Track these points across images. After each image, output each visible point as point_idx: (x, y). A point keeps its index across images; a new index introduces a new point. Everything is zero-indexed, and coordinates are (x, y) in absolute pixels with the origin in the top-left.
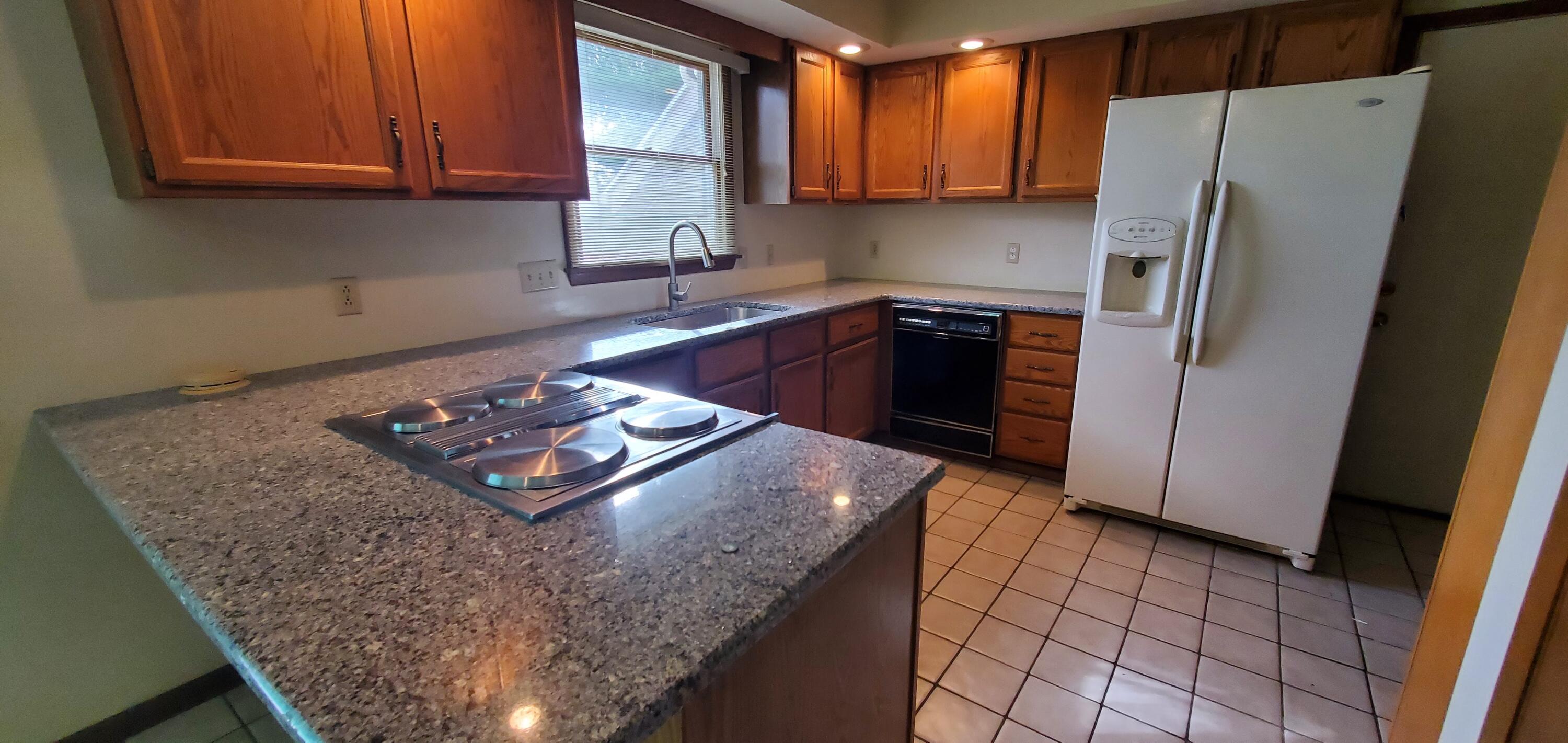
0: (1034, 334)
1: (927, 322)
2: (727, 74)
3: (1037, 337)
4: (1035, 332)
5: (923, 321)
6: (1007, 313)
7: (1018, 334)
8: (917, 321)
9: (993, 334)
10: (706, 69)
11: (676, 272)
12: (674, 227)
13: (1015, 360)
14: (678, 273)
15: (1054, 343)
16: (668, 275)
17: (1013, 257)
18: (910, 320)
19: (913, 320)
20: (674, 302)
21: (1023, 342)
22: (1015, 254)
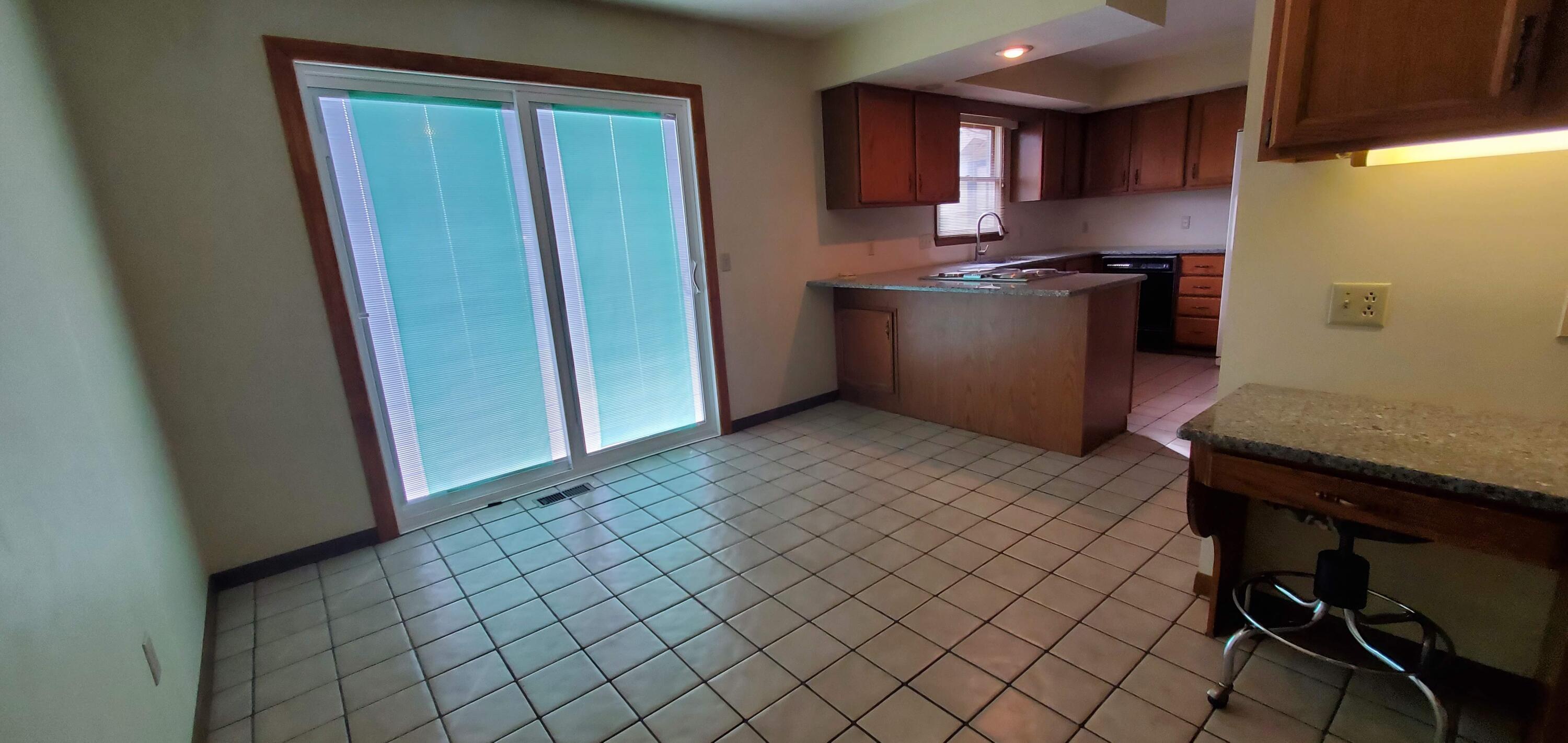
0: (1197, 267)
1: (1126, 265)
2: (1005, 132)
3: (1199, 268)
4: (1198, 265)
5: (1124, 265)
6: (1180, 256)
7: (1187, 266)
8: (1120, 265)
9: (1171, 268)
10: (993, 132)
11: (980, 240)
12: (981, 216)
13: (1185, 284)
14: (981, 241)
15: (1211, 271)
16: (976, 242)
17: (1186, 225)
18: (1115, 265)
19: (1117, 265)
20: (979, 256)
21: (1191, 272)
22: (1188, 222)
